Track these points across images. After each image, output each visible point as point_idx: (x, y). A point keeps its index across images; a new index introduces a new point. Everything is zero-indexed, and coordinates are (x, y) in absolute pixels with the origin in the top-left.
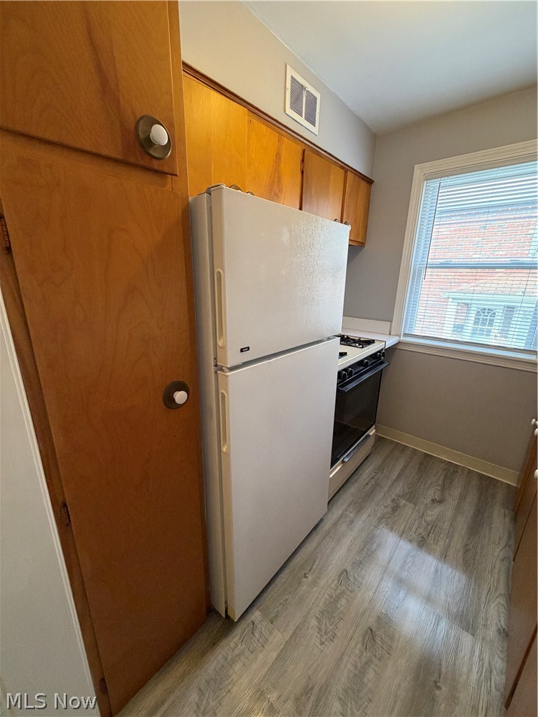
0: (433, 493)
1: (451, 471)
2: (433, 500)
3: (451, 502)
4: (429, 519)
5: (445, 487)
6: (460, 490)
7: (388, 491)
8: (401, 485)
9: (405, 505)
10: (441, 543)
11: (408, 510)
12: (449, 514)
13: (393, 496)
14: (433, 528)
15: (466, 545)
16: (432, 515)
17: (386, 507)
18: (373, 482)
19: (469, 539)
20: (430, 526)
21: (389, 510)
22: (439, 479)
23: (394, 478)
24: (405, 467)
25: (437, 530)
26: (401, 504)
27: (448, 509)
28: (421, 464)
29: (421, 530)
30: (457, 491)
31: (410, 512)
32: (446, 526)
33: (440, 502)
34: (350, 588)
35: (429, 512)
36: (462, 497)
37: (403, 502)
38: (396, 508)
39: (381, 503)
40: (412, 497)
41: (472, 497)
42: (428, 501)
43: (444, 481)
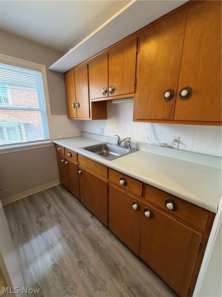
0: (45, 206)
1: (42, 194)
2: (48, 208)
3: (52, 203)
4: (53, 214)
5: (46, 200)
6: (51, 197)
7: (31, 222)
8: (32, 215)
9: (42, 219)
10: (63, 216)
11: (45, 219)
12: (56, 206)
13: (35, 221)
14: (57, 215)
15: (68, 209)
16: (53, 212)
17: (37, 228)
18: (20, 227)
19: (67, 207)
20: (56, 215)
21: (39, 227)
22: (42, 200)
23: (27, 216)
24: (26, 208)
25: (59, 214)
26: (41, 220)
27: (54, 206)
28: (30, 201)
29: (55, 220)
30: (50, 199)
31: (46, 219)
32: (59, 210)
33: (50, 206)
34: (61, 266)
35: (51, 212)
36: (53, 199)
37: (40, 219)
38: (41, 224)
39: (34, 229)
40: (41, 214)
41: (55, 196)
42: (47, 210)
43: (44, 199)
